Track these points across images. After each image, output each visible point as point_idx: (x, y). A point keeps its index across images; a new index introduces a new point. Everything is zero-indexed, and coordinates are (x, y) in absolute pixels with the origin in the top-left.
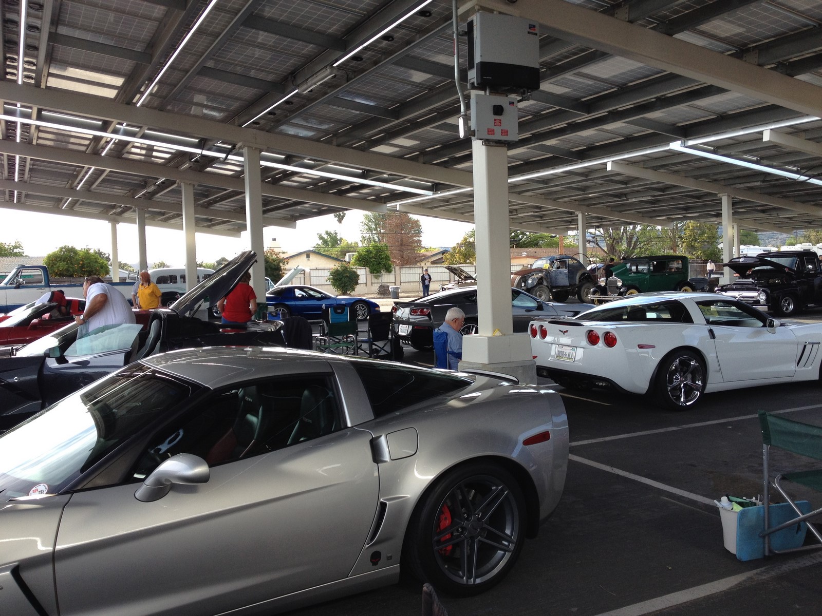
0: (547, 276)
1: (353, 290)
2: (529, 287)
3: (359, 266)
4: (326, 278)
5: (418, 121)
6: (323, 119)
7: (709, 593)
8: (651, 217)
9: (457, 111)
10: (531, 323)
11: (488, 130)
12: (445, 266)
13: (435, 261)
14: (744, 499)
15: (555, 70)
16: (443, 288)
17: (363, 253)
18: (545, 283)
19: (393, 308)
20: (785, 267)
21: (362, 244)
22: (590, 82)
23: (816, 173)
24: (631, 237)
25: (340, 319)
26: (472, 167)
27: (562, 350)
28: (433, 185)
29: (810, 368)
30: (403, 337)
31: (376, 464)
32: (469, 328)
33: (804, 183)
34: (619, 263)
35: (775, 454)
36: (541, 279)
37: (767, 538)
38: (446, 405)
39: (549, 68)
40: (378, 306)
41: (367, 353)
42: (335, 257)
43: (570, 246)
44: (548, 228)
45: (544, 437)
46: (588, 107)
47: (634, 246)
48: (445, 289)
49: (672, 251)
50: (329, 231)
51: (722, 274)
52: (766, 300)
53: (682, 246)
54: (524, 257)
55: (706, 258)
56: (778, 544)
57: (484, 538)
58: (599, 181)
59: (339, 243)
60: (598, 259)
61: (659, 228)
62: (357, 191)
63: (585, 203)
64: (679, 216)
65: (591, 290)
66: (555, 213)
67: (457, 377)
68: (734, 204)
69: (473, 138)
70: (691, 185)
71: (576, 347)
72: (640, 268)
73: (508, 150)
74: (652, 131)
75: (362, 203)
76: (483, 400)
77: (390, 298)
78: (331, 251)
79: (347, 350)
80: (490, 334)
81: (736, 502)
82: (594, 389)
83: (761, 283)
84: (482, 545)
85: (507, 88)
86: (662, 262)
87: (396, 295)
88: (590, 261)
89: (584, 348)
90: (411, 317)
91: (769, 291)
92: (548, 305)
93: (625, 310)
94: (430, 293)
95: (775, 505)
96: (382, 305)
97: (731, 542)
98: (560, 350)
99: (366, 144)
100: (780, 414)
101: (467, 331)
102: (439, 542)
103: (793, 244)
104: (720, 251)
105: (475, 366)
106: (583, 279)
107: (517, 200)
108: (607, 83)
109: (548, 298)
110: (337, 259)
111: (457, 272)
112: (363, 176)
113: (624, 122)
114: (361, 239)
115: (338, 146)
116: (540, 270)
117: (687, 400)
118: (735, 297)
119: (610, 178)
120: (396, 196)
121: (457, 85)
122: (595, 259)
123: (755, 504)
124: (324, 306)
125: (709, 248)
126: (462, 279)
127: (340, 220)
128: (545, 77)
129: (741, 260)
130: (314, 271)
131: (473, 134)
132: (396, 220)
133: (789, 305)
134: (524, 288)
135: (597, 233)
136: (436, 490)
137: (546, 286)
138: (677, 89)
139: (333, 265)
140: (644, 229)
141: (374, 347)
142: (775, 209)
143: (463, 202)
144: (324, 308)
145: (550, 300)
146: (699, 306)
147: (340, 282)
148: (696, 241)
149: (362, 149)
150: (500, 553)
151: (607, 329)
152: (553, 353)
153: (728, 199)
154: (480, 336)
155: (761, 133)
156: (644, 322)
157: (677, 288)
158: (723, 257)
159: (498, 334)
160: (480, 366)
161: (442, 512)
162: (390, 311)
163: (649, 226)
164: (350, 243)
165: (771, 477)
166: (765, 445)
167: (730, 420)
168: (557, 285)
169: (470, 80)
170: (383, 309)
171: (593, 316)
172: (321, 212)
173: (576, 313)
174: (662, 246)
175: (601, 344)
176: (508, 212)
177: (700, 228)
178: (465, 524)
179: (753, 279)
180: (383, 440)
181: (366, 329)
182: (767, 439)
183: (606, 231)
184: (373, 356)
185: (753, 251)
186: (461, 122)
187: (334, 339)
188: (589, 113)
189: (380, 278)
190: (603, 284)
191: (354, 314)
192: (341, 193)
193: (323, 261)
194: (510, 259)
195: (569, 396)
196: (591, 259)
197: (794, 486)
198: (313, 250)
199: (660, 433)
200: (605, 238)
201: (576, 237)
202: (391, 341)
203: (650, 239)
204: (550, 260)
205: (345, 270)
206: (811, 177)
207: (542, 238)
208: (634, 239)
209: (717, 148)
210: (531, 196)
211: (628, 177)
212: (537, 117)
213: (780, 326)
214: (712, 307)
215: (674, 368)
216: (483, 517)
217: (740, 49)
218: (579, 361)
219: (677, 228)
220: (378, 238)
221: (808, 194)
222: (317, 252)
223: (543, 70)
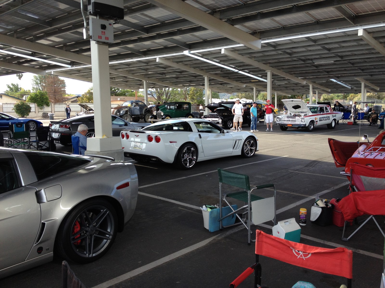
0: (129, 110)
1: (28, 115)
2: (121, 115)
3: (31, 102)
4: (12, 108)
5: (62, 28)
6: (8, 23)
7: (198, 247)
8: (176, 85)
9: (82, 26)
10: (121, 132)
11: (99, 36)
12: (78, 104)
13: (73, 101)
14: (212, 206)
15: (131, 11)
16: (77, 115)
17: (33, 96)
18: (129, 113)
19: (50, 124)
20: (229, 108)
21: (33, 91)
22: (148, 19)
23: (241, 69)
24: (167, 93)
25: (20, 130)
26: (90, 54)
27: (136, 145)
28: (71, 63)
29: (238, 150)
30: (56, 139)
31: (39, 204)
32: (91, 134)
33: (237, 73)
34: (162, 105)
35: (224, 186)
36: (127, 111)
37: (221, 222)
38: (77, 173)
39: (129, 10)
40: (42, 123)
41: (35, 147)
42: (17, 97)
43: (140, 96)
44: (130, 87)
45: (127, 185)
46: (148, 30)
47: (168, 97)
48: (79, 115)
49: (185, 100)
50: (13, 83)
51: (205, 110)
52: (222, 122)
53: (189, 98)
54: (119, 101)
55: (198, 104)
56: (225, 224)
57: (97, 235)
58: (153, 66)
59: (19, 90)
60: (153, 103)
61: (179, 89)
62: (29, 63)
63: (147, 76)
64: (187, 85)
65: (150, 117)
66: (133, 80)
67: (84, 159)
68: (210, 80)
69: (91, 39)
70: (192, 71)
71: (143, 143)
72: (171, 107)
73: (109, 48)
74: (176, 45)
75: (32, 69)
76: (98, 169)
77: (49, 119)
78: (15, 94)
79: (24, 146)
80: (101, 137)
81: (209, 207)
82: (151, 162)
83: (220, 115)
84: (96, 238)
85: (107, 17)
86: (180, 105)
87: (52, 118)
88: (149, 103)
89: (146, 143)
90: (60, 129)
91: (223, 118)
92: (130, 124)
93: (164, 126)
94: (70, 117)
95: (224, 207)
96: (44, 123)
97: (207, 225)
98: (135, 144)
99: (34, 38)
100: (226, 169)
101: (90, 136)
102: (74, 239)
103: (232, 99)
104: (204, 100)
105: (93, 153)
106: (146, 112)
107: (114, 73)
108: (156, 20)
109: (130, 120)
110: (18, 99)
111: (85, 107)
112: (32, 55)
113: (164, 40)
114: (32, 88)
115: (17, 38)
116: (126, 107)
117: (190, 165)
118: (210, 121)
119: (158, 65)
120: (51, 67)
121: (82, 12)
122: (151, 103)
123: (216, 208)
124: (10, 123)
125: (199, 99)
126: (88, 110)
127: (20, 77)
128: (127, 14)
129: (212, 105)
130: (5, 104)
131: (91, 37)
132: (51, 79)
133: (230, 124)
134: (119, 115)
135: (153, 91)
136: (72, 214)
137: (129, 115)
138: (186, 27)
139: (16, 102)
140: (173, 90)
141: (39, 144)
142: (226, 83)
143: (87, 72)
144: (10, 124)
145: (131, 121)
146: (195, 124)
147: (20, 111)
148: (194, 96)
149: (31, 41)
150: (105, 240)
151: (156, 134)
152: (132, 145)
153: (207, 78)
154: (96, 138)
155: (221, 50)
156: (172, 131)
157: (187, 116)
158: (205, 103)
159: (105, 137)
160: (96, 153)
161: (75, 225)
162: (48, 126)
163: (175, 88)
164: (26, 90)
165: (223, 196)
166: (220, 183)
167: (207, 173)
168: (134, 114)
169: (89, 10)
170: (45, 125)
171: (150, 128)
172: (8, 73)
173: (143, 127)
174: (181, 98)
175: (154, 141)
176: (109, 78)
177: (196, 90)
178: (87, 229)
179: (217, 113)
180: (43, 191)
181: (35, 135)
182: (221, 180)
183: (157, 90)
184: (39, 149)
185: (217, 101)
186: (84, 31)
187: (16, 140)
188: (148, 33)
189: (43, 109)
190: (155, 114)
191: (28, 127)
192: (20, 63)
193: (10, 99)
194: (111, 101)
195: (139, 165)
196: (150, 103)
197: (231, 199)
198: (4, 94)
199: (179, 180)
200: (156, 93)
201: (143, 92)
202: (49, 141)
203: (175, 94)
204: (131, 102)
205: (23, 104)
206: (240, 70)
207: (127, 92)
208: (169, 94)
209: (203, 55)
210: (121, 71)
211: (166, 65)
212: (124, 33)
213: (227, 133)
214: (200, 125)
215: (184, 151)
216: (96, 225)
217: (213, 11)
218: (144, 149)
219: (187, 90)
220: (42, 88)
221: (238, 78)
222: (7, 95)
223: (126, 10)
